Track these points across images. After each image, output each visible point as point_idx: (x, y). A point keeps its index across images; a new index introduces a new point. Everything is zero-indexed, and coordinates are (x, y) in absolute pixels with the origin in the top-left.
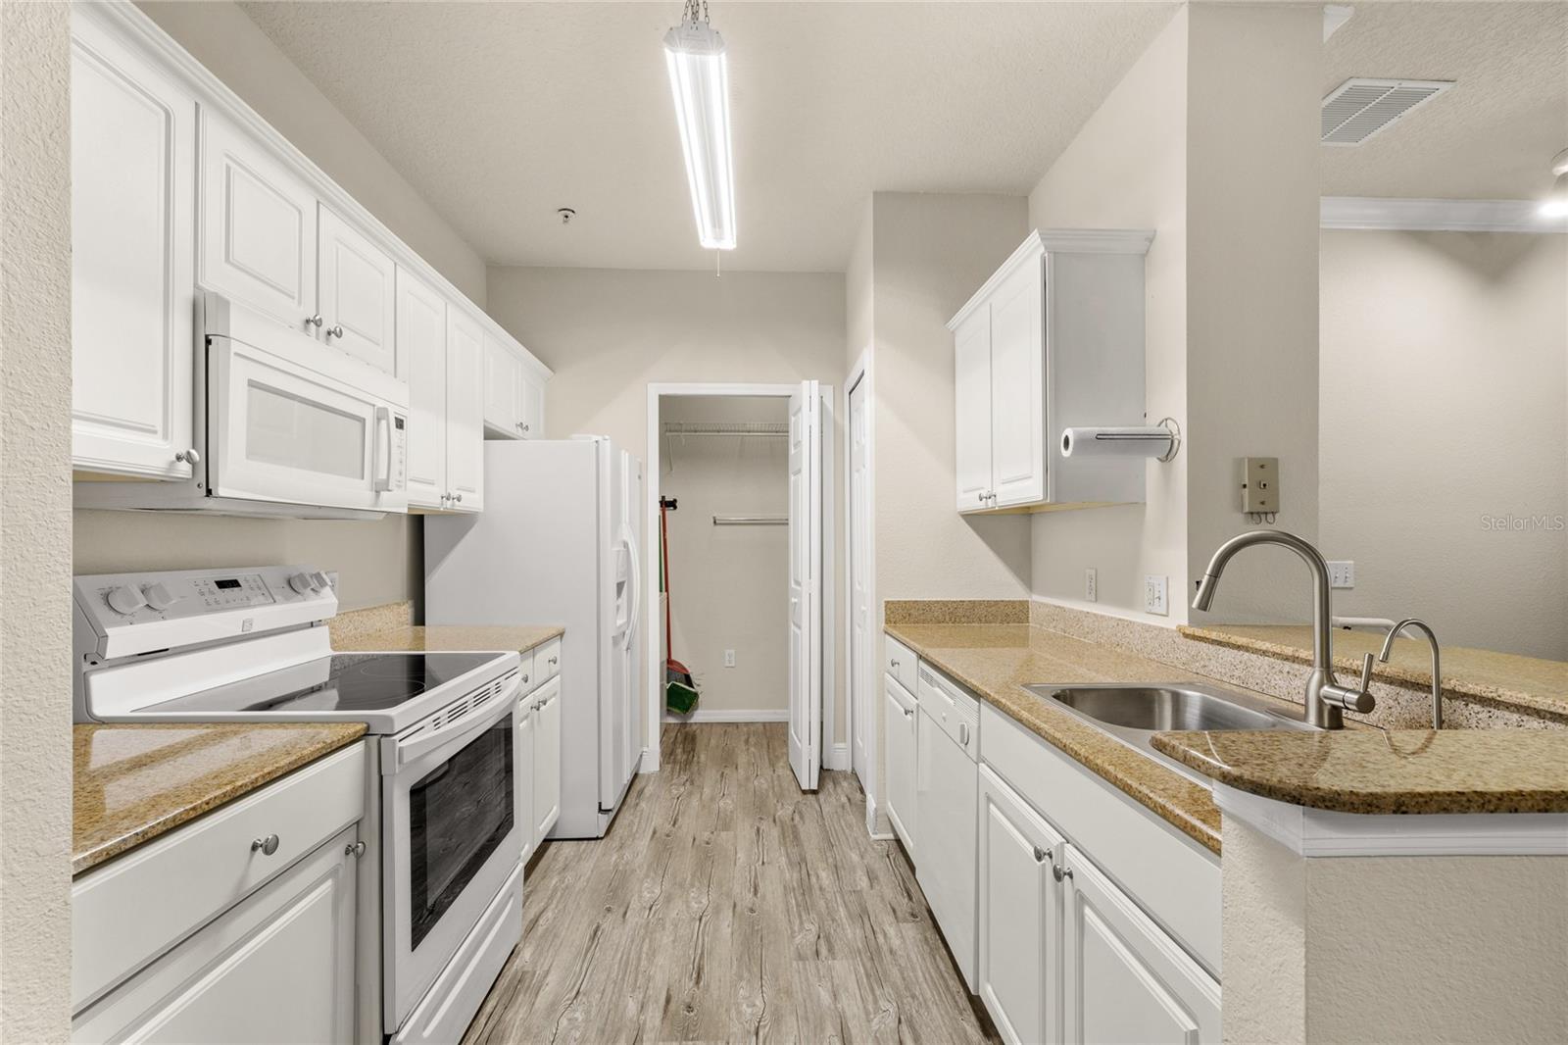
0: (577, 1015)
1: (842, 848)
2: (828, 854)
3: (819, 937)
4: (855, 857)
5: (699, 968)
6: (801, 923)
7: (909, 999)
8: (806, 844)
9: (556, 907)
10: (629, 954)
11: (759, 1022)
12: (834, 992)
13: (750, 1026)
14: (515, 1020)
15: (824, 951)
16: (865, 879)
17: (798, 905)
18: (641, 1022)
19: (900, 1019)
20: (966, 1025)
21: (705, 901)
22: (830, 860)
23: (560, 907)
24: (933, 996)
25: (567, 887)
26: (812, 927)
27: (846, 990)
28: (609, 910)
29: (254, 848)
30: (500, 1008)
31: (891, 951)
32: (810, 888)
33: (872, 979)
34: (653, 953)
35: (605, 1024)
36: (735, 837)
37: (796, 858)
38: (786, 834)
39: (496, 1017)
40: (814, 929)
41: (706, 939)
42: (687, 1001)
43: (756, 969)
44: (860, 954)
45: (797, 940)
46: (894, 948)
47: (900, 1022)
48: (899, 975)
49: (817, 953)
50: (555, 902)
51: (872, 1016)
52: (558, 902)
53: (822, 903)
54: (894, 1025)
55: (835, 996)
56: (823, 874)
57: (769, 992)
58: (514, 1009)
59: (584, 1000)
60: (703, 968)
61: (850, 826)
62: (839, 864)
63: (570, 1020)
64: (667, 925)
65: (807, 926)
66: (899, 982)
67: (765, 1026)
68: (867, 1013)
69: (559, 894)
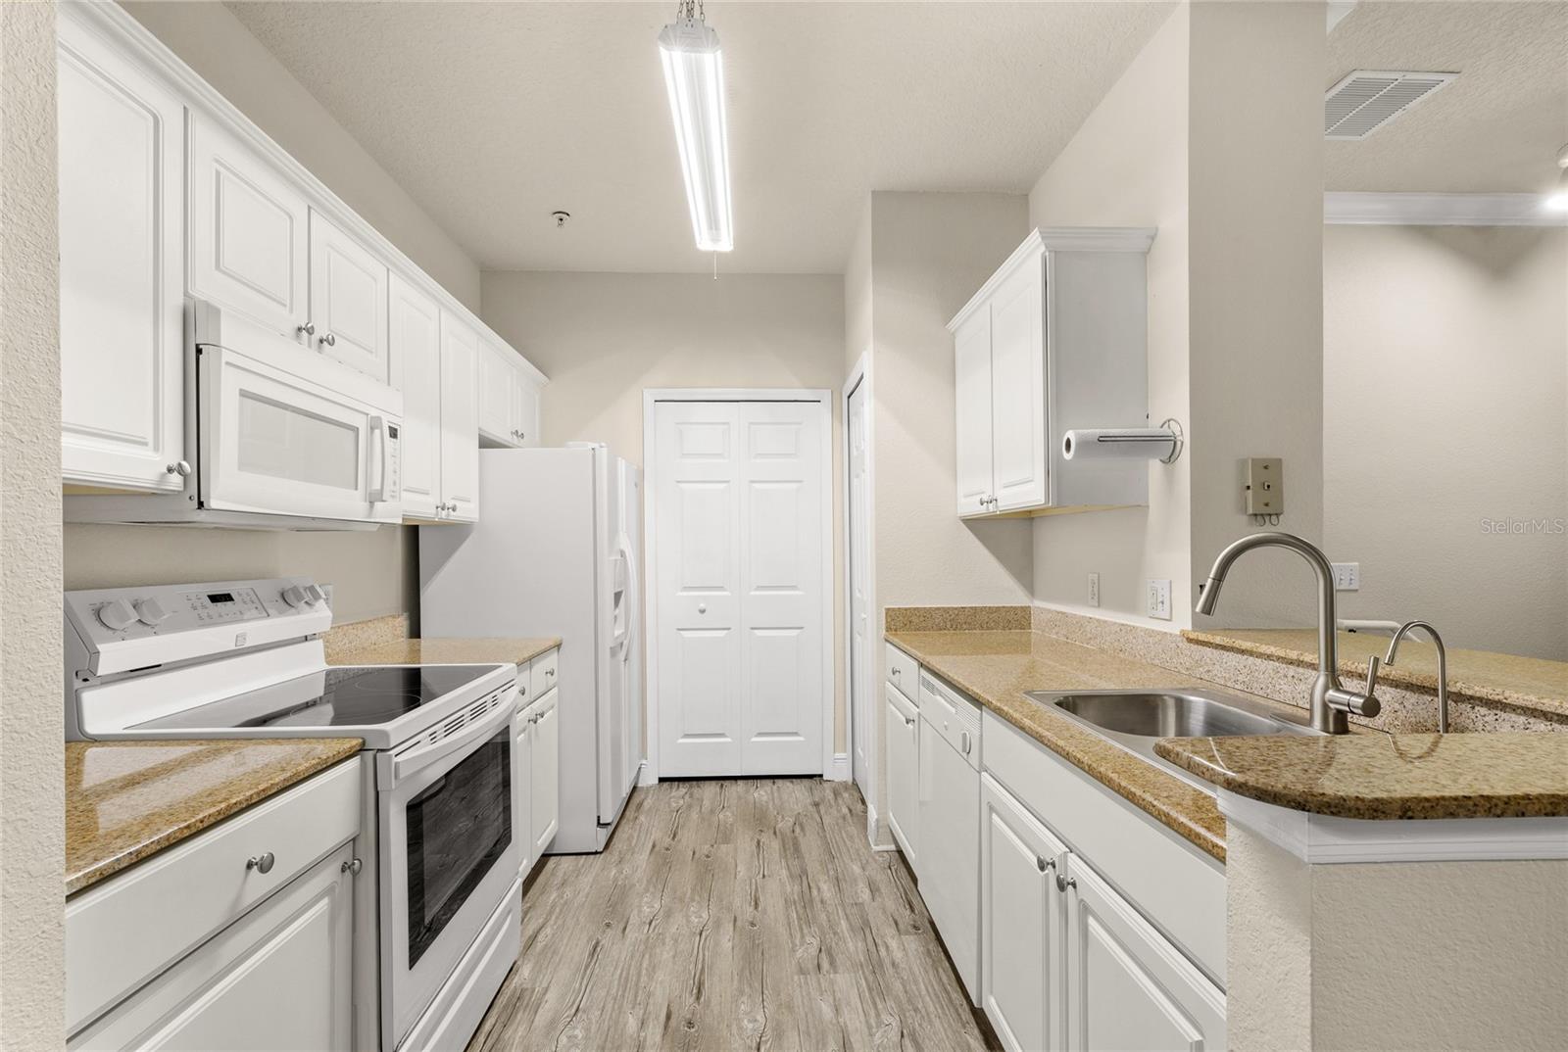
0: (577, 1032)
1: (844, 861)
2: (830, 866)
3: (820, 951)
4: (856, 869)
5: (699, 983)
6: (803, 937)
7: (912, 1013)
8: (807, 856)
9: (555, 923)
10: (629, 970)
11: (761, 1038)
12: (835, 1006)
13: (752, 1041)
14: (514, 1039)
15: (825, 965)
16: (868, 891)
17: (799, 919)
18: (642, 1039)
19: (902, 1033)
20: (968, 1037)
21: (705, 915)
22: (832, 873)
23: (560, 922)
24: (936, 1008)
25: (566, 903)
26: (813, 940)
27: (848, 1004)
28: (608, 925)
29: (250, 866)
30: (499, 1026)
31: (893, 964)
32: (811, 901)
33: (874, 993)
34: (653, 968)
35: (606, 1041)
36: (736, 850)
37: (796, 871)
38: (787, 846)
39: (494, 1035)
40: (816, 942)
41: (707, 954)
42: (688, 1016)
43: (757, 985)
44: (862, 966)
45: (799, 954)
46: (897, 961)
47: (902, 1036)
48: (901, 987)
49: (819, 967)
50: (553, 918)
51: (874, 1030)
52: (557, 918)
53: (823, 916)
54: (896, 1038)
55: (837, 1010)
56: (824, 887)
57: (770, 1008)
58: (514, 1026)
59: (584, 1017)
60: (704, 984)
61: (851, 838)
62: (840, 876)
63: (569, 1037)
64: (667, 940)
65: (808, 939)
66: (901, 995)
67: (766, 1042)
68: (870, 1028)
69: (558, 910)
